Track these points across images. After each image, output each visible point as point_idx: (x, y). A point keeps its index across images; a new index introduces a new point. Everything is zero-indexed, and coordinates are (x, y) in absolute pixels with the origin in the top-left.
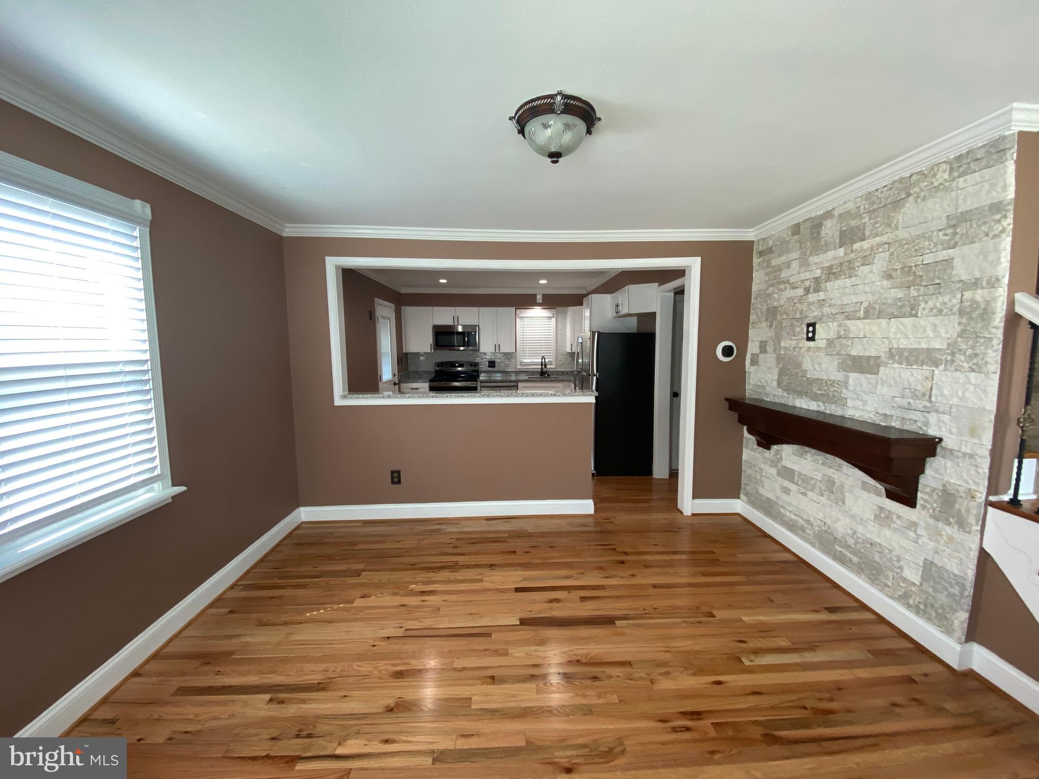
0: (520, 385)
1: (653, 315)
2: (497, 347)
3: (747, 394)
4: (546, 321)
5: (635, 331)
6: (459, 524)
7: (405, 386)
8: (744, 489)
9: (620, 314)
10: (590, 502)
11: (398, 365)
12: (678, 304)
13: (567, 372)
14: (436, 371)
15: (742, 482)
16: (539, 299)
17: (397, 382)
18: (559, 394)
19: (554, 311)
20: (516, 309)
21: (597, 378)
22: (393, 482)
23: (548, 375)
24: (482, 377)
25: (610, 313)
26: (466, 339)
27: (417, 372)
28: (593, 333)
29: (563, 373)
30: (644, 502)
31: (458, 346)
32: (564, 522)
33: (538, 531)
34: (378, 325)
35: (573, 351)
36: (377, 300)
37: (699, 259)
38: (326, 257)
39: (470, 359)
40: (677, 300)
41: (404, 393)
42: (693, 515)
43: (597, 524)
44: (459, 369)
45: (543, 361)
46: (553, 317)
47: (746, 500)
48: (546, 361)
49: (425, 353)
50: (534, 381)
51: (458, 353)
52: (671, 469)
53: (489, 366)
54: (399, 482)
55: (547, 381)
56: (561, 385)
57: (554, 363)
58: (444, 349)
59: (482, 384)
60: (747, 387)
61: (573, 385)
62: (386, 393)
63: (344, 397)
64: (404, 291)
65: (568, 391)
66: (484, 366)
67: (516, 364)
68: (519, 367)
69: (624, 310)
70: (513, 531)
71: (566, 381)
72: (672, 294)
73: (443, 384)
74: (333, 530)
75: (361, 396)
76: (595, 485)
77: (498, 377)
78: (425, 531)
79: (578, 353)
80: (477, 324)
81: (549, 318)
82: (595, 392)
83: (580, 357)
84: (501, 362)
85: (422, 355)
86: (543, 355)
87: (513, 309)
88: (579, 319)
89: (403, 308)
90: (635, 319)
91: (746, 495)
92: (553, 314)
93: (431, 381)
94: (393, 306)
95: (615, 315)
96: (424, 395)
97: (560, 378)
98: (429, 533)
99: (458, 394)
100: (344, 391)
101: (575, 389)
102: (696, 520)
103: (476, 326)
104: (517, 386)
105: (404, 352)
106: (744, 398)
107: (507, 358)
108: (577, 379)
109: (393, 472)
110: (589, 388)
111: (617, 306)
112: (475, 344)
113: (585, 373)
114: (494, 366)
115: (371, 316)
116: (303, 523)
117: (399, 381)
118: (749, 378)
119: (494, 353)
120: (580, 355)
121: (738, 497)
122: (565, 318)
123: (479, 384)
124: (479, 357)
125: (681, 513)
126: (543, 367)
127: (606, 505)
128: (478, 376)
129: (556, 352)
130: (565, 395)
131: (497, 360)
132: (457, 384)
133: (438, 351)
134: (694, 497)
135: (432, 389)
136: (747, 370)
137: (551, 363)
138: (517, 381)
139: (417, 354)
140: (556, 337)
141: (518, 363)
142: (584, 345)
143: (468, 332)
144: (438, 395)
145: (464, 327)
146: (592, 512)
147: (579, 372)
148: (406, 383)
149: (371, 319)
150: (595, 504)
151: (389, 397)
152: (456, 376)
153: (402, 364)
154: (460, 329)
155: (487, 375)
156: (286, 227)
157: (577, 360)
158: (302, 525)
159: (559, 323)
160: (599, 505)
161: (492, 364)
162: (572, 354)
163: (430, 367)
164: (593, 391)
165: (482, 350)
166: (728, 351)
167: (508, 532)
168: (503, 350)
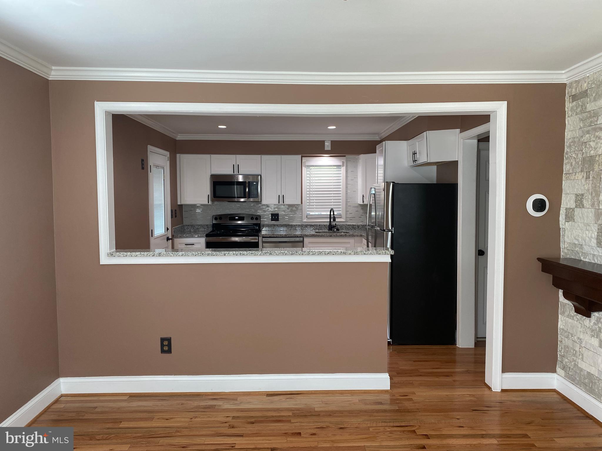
0: (306, 240)
1: (455, 164)
2: (281, 198)
3: (562, 254)
4: (334, 171)
5: (435, 182)
6: (236, 400)
7: (181, 242)
8: (562, 362)
9: (418, 162)
10: (386, 376)
11: (172, 218)
12: (483, 153)
13: (358, 226)
14: (214, 224)
15: (559, 353)
16: (328, 146)
17: (170, 237)
18: (349, 252)
19: (344, 159)
20: (302, 157)
21: (392, 234)
22: (163, 351)
23: (338, 230)
24: (264, 231)
25: (406, 162)
26: (247, 190)
27: (192, 226)
28: (388, 184)
29: (353, 227)
30: (447, 375)
31: (238, 197)
32: (356, 399)
33: (326, 409)
34: (150, 175)
35: (365, 203)
36: (150, 148)
37: (505, 103)
38: (96, 103)
39: (252, 212)
40: (480, 147)
41: (177, 251)
42: (503, 391)
43: (393, 401)
44: (239, 222)
45: (332, 213)
46: (343, 165)
47: (563, 375)
48: (335, 213)
49: (202, 205)
50: (322, 236)
51: (238, 205)
52: (476, 337)
53: (272, 220)
54: (169, 351)
55: (337, 236)
56: (351, 241)
57: (344, 216)
58: (223, 201)
59: (264, 239)
60: (562, 245)
61: (365, 241)
62: (157, 251)
63: (111, 255)
64: (180, 137)
65: (359, 249)
66: (266, 220)
67: (302, 218)
68: (305, 220)
69: (422, 159)
70: (298, 410)
71: (357, 236)
72: (476, 141)
73: (221, 239)
74: (95, 405)
75: (129, 253)
76: (391, 356)
77: (282, 231)
78: (198, 407)
79: (371, 205)
80: (259, 173)
81: (338, 166)
82: (390, 249)
83: (373, 210)
84: (286, 215)
85: (198, 207)
86: (332, 207)
87: (300, 156)
88: (372, 167)
89: (178, 155)
90: (435, 168)
91: (564, 368)
92: (343, 162)
93: (207, 236)
94: (167, 154)
95: (412, 163)
96: (199, 253)
97: (351, 232)
98: (202, 410)
99: (237, 252)
100: (110, 248)
101: (368, 246)
102: (506, 397)
103: (258, 175)
104: (303, 242)
105: (179, 203)
106: (559, 258)
107: (292, 211)
108: (370, 233)
109: (163, 340)
110: (383, 245)
111: (414, 153)
112: (257, 196)
113: (379, 228)
114: (277, 220)
115: (144, 165)
116: (62, 396)
117: (173, 236)
118: (564, 235)
119: (278, 206)
120: (373, 207)
121: (554, 371)
122: (356, 167)
123: (260, 238)
124: (261, 209)
125: (490, 388)
126: (332, 220)
127: (404, 379)
128: (259, 231)
129: (346, 204)
130: (356, 253)
131: (281, 213)
132: (236, 239)
133: (216, 203)
134: (504, 371)
135: (209, 245)
136: (561, 226)
137: (340, 216)
138: (302, 236)
139: (194, 207)
140: (347, 187)
141: (304, 216)
142: (377, 196)
143: (249, 182)
144: (214, 253)
145: (245, 176)
146: (388, 388)
147: (373, 227)
148: (181, 237)
149: (143, 168)
150: (391, 379)
151: (160, 255)
152: (235, 231)
153: (176, 216)
154: (241, 179)
155: (270, 229)
156: (52, 70)
157: (370, 213)
158: (62, 399)
159: (349, 171)
160: (396, 380)
161: (275, 217)
162: (364, 207)
163: (209, 221)
164: (387, 249)
165: (264, 202)
166: (539, 205)
167: (292, 410)
168: (288, 201)
